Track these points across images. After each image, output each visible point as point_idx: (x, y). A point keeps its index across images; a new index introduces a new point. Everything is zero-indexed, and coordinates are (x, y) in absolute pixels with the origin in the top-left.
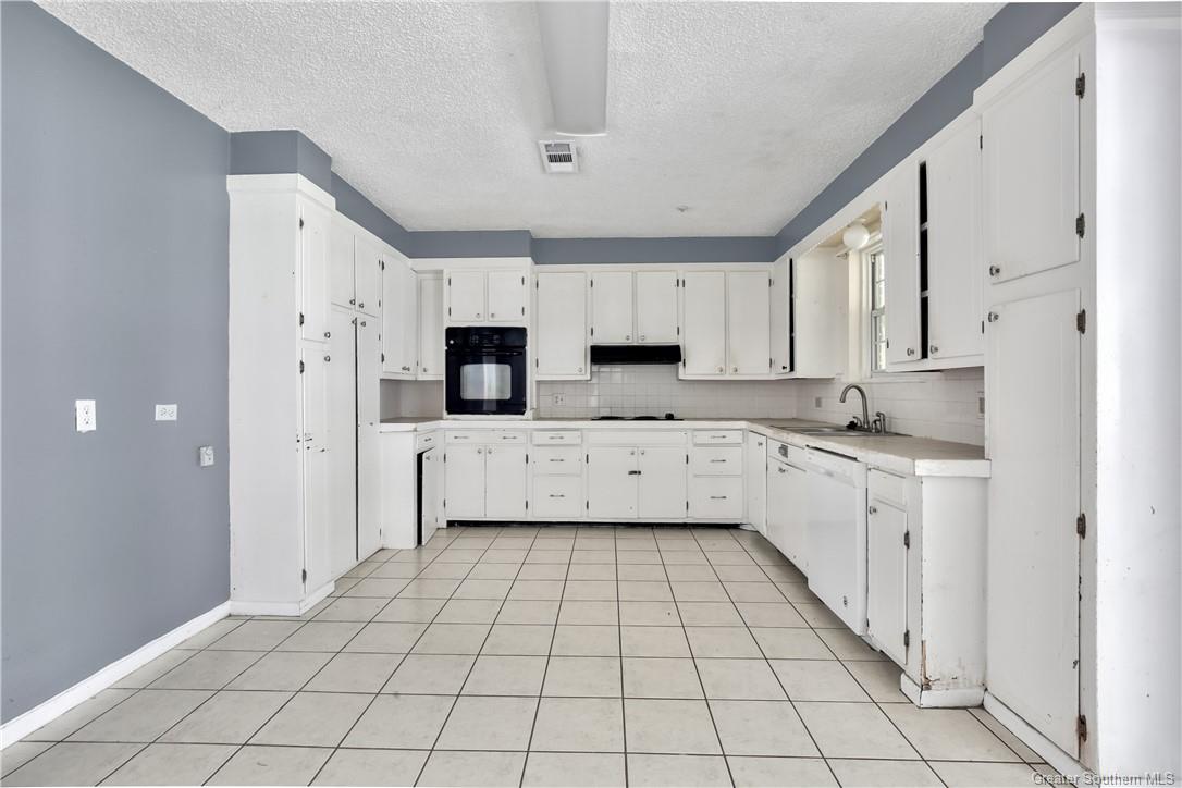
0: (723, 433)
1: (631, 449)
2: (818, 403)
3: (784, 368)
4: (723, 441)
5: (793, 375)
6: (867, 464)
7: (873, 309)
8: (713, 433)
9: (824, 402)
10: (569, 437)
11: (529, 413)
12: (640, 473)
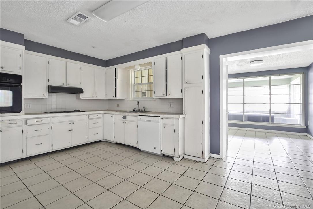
0: (97, 115)
1: (69, 123)
2: (118, 105)
3: (113, 96)
4: (97, 117)
5: (116, 98)
6: (161, 117)
7: (134, 84)
8: (94, 115)
9: (120, 105)
10: (44, 121)
11: (23, 112)
12: (72, 130)
